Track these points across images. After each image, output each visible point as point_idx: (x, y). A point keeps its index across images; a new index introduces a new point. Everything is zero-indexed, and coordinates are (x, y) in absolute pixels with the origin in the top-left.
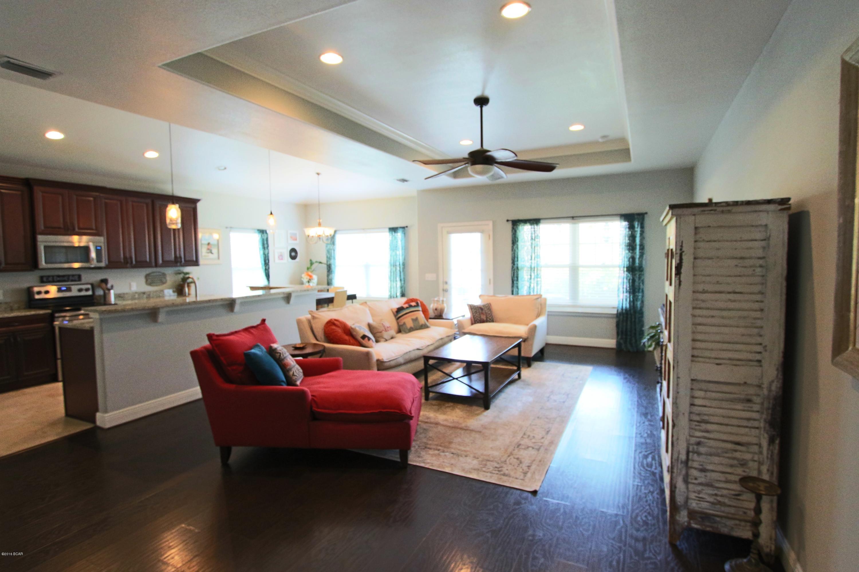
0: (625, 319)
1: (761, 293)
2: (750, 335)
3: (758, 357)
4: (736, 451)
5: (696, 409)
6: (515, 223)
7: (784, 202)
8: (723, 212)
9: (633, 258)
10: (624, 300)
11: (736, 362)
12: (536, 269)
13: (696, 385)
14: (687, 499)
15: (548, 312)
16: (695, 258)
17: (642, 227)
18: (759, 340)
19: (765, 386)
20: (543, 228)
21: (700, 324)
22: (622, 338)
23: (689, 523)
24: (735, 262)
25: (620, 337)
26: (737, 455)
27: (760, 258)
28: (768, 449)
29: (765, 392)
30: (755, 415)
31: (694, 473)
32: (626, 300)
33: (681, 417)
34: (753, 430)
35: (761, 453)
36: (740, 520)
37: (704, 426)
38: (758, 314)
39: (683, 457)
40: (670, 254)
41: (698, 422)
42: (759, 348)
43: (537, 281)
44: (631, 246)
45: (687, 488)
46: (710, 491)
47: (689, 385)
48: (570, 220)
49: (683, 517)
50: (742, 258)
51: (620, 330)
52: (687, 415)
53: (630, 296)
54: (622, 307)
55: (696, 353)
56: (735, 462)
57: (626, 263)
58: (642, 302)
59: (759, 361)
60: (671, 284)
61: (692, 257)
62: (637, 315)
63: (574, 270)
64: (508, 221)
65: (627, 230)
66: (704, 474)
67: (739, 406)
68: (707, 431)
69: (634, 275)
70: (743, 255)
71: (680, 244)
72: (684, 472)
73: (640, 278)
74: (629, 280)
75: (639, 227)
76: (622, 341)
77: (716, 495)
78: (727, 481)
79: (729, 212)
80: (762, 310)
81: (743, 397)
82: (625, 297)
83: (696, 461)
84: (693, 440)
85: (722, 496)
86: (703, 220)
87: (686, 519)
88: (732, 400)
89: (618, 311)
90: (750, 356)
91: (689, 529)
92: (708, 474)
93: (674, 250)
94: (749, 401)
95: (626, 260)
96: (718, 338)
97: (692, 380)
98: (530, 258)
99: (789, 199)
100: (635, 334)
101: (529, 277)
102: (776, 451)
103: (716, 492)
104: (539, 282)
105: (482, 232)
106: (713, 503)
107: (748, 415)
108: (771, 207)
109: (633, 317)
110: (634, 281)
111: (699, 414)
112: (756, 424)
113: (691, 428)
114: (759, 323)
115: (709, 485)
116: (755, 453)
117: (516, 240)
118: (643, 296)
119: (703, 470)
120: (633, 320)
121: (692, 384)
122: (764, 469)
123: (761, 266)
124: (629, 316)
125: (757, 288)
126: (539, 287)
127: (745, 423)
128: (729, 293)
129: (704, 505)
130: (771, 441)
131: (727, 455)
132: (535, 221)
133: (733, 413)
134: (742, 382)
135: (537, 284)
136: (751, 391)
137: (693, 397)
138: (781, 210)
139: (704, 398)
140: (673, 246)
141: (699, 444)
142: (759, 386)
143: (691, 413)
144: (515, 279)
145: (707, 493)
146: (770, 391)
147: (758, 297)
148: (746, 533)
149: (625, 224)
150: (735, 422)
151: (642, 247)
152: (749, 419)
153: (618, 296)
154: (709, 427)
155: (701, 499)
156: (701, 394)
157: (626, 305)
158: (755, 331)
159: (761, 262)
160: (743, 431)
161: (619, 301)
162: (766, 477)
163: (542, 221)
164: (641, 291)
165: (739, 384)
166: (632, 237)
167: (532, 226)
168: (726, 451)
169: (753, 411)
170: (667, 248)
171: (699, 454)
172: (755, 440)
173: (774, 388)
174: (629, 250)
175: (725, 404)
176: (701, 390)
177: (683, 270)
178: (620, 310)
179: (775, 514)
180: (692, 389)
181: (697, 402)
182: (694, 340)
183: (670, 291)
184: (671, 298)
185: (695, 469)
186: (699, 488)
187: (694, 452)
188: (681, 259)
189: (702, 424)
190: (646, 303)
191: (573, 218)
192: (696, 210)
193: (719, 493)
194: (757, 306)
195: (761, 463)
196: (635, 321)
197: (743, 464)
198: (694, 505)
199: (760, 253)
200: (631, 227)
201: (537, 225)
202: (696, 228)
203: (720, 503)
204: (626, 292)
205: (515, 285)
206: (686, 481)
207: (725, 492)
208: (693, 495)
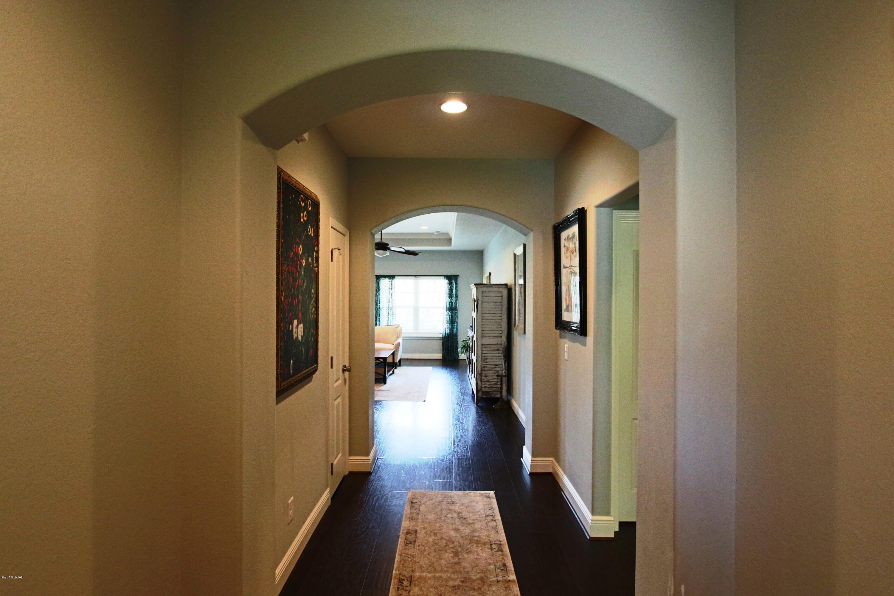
0: (447, 340)
1: (501, 314)
2: (498, 328)
3: (501, 335)
4: (495, 368)
5: (483, 355)
6: (378, 278)
7: (506, 285)
8: (490, 287)
9: (452, 302)
10: (447, 328)
11: (495, 337)
12: (392, 309)
13: (483, 346)
14: (481, 387)
15: (403, 337)
16: (482, 302)
17: (456, 284)
18: (501, 329)
19: (503, 344)
20: (397, 281)
21: (484, 325)
22: (445, 352)
23: (482, 396)
24: (494, 303)
25: (444, 352)
26: (496, 369)
27: (500, 302)
28: (504, 365)
29: (503, 346)
30: (500, 355)
31: (483, 378)
32: (448, 328)
33: (479, 358)
34: (500, 360)
35: (502, 367)
36: (497, 392)
37: (486, 360)
38: (500, 321)
39: (480, 372)
40: (473, 300)
41: (484, 359)
42: (501, 332)
43: (393, 317)
44: (450, 295)
45: (481, 383)
46: (488, 383)
47: (481, 347)
48: (414, 278)
49: (480, 394)
50: (496, 302)
51: (445, 347)
52: (481, 357)
53: (450, 326)
54: (446, 333)
55: (483, 335)
56: (495, 372)
57: (448, 306)
58: (457, 329)
59: (501, 336)
60: (474, 312)
61: (481, 302)
62: (454, 338)
63: (416, 310)
64: (373, 276)
65: (448, 285)
66: (486, 378)
67: (496, 352)
68: (487, 362)
69: (451, 313)
70: (496, 301)
71: (477, 297)
72: (480, 378)
73: (455, 315)
74: (450, 316)
75: (455, 284)
76: (445, 354)
77: (490, 384)
78: (493, 379)
79: (492, 287)
80: (501, 319)
81: (497, 349)
82: (447, 327)
83: (484, 373)
84: (483, 366)
85: (492, 384)
86: (485, 289)
87: (481, 395)
88: (494, 350)
89: (443, 335)
90: (499, 335)
91: (482, 398)
92: (488, 377)
93: (476, 299)
94: (499, 350)
95: (448, 303)
96: (489, 329)
97: (482, 344)
98: (388, 301)
99: (507, 284)
100: (453, 349)
101: (388, 314)
102: (506, 366)
103: (490, 383)
104: (394, 318)
106: (489, 388)
107: (498, 355)
108: (503, 286)
109: (452, 339)
110: (452, 316)
111: (484, 356)
112: (501, 357)
113: (482, 362)
114: (501, 323)
115: (488, 381)
116: (501, 368)
117: (378, 289)
118: (457, 326)
119: (486, 376)
120: (452, 340)
121: (482, 346)
122: (503, 372)
123: (501, 305)
124: (450, 338)
125: (500, 312)
126: (394, 321)
127: (497, 358)
128: (492, 314)
129: (487, 389)
130: (505, 363)
131: (493, 369)
132: (392, 277)
133: (494, 355)
134: (496, 343)
135: (393, 319)
136: (499, 346)
137: (482, 351)
138: (506, 287)
139: (486, 351)
140: (475, 298)
141: (484, 367)
142: (501, 345)
143: (482, 356)
144: (378, 315)
145: (487, 385)
146: (504, 345)
147: (500, 315)
148: (499, 396)
149: (446, 282)
150: (495, 358)
151: (456, 296)
152: (499, 356)
153: (443, 326)
154: (488, 360)
155: (486, 387)
156: (484, 349)
157: (448, 331)
158: (500, 326)
159: (500, 303)
160: (497, 360)
161: (443, 329)
162: (504, 374)
163: (396, 277)
164: (456, 322)
165: (496, 344)
166: (451, 290)
167: (390, 281)
168: (493, 368)
169: (500, 353)
170: (473, 298)
171: (485, 371)
172: (500, 363)
173: (505, 345)
174: (449, 297)
175: (492, 352)
176: (484, 348)
177: (478, 306)
178: (444, 335)
179: (507, 387)
180: (482, 348)
181: (484, 352)
182: (482, 330)
183: (474, 315)
184: (475, 317)
185: (483, 376)
186: (485, 383)
187: (483, 370)
188: (478, 302)
189: (485, 360)
190: (459, 330)
191: (416, 276)
192: (482, 286)
193: (491, 383)
194: (500, 318)
195: (502, 370)
196: (453, 341)
197: (498, 372)
198: (483, 389)
199: (500, 301)
200: (450, 283)
201: (393, 279)
202: (482, 292)
203: (492, 387)
204: (448, 324)
205: (378, 319)
206: (481, 381)
207: (493, 383)
208: (483, 386)
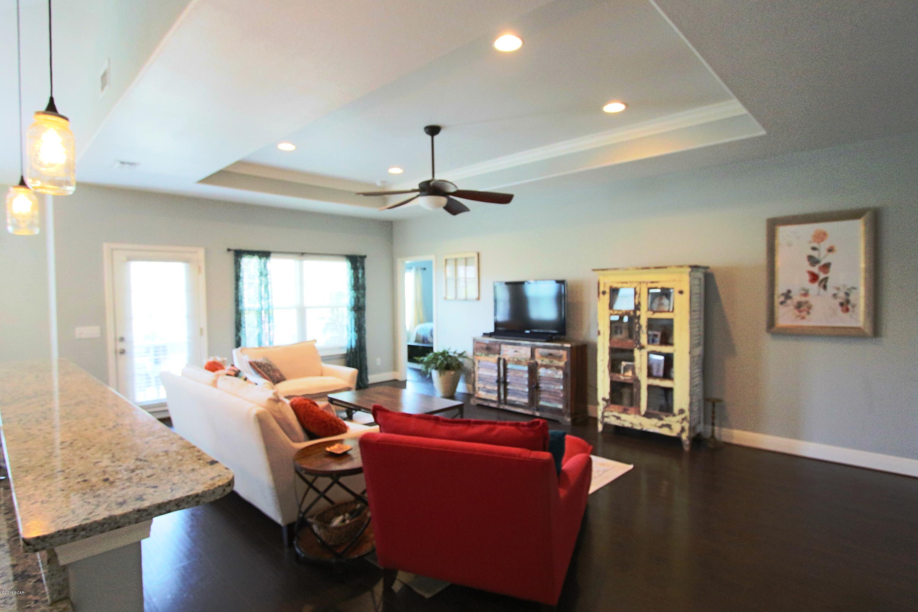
0: (354, 357)
6: (239, 254)
9: (358, 298)
10: (352, 340)
12: (267, 312)
20: (274, 262)
43: (269, 326)
44: (355, 287)
53: (357, 336)
54: (351, 346)
57: (352, 303)
58: (365, 339)
62: (363, 353)
63: (302, 311)
64: (229, 250)
65: (351, 271)
69: (358, 315)
73: (363, 317)
74: (355, 319)
75: (361, 269)
89: (347, 350)
95: (352, 299)
98: (258, 299)
101: (260, 322)
104: (271, 327)
105: (186, 261)
110: (358, 320)
117: (239, 276)
118: (365, 334)
124: (357, 354)
132: (265, 254)
135: (269, 329)
149: (348, 265)
151: (364, 287)
161: (348, 341)
163: (272, 255)
164: (364, 329)
166: (356, 278)
167: (262, 261)
174: (354, 290)
178: (350, 349)
196: (362, 358)
200: (355, 268)
201: (267, 257)
204: (354, 332)
